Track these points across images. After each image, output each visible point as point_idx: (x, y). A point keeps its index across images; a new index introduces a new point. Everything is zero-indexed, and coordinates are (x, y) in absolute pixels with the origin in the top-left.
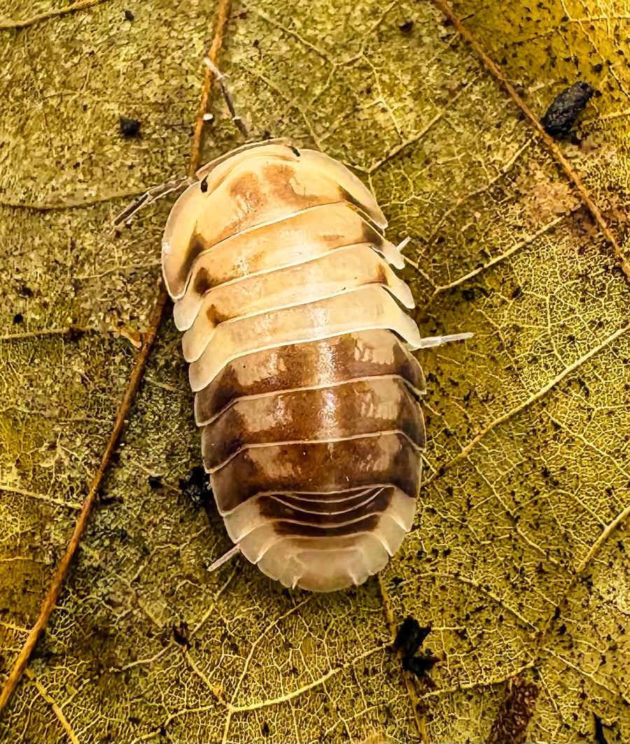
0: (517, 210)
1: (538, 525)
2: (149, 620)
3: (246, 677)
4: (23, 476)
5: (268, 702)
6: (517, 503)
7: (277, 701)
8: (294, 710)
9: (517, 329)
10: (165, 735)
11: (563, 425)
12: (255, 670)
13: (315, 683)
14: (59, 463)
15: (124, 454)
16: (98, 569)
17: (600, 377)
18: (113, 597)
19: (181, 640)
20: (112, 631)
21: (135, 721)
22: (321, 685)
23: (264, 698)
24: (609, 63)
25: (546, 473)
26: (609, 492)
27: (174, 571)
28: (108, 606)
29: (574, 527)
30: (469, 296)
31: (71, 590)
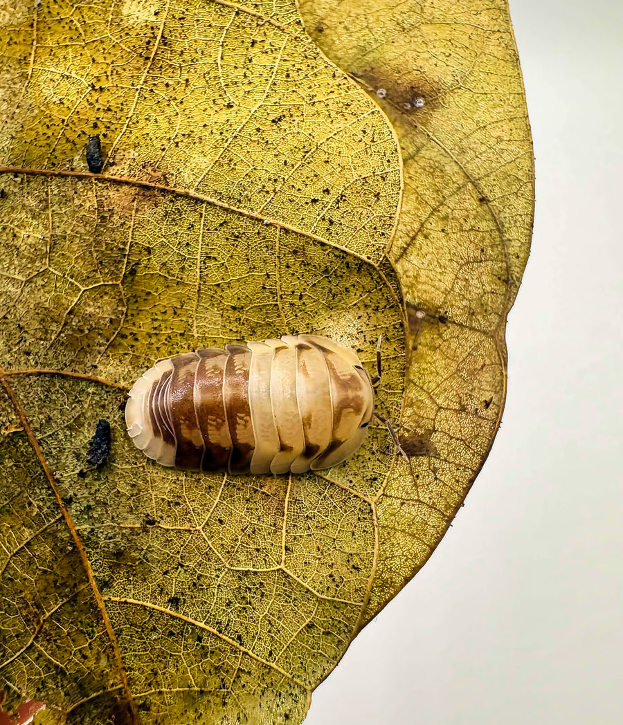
0: (116, 217)
1: (253, 331)
2: (132, 529)
3: (193, 510)
4: (30, 527)
5: (211, 510)
6: (237, 332)
7: (214, 506)
8: (224, 502)
9: (164, 264)
10: (184, 566)
11: (221, 282)
12: (194, 504)
13: (224, 483)
14: (39, 507)
15: (58, 476)
16: (92, 530)
17: (214, 247)
18: (109, 535)
19: (152, 522)
20: (122, 549)
21: (166, 573)
22: (226, 482)
23: (208, 510)
24: (98, 119)
25: (234, 308)
26: (264, 288)
27: (123, 499)
28: (111, 541)
29: (268, 317)
30: (133, 272)
31: (90, 550)
